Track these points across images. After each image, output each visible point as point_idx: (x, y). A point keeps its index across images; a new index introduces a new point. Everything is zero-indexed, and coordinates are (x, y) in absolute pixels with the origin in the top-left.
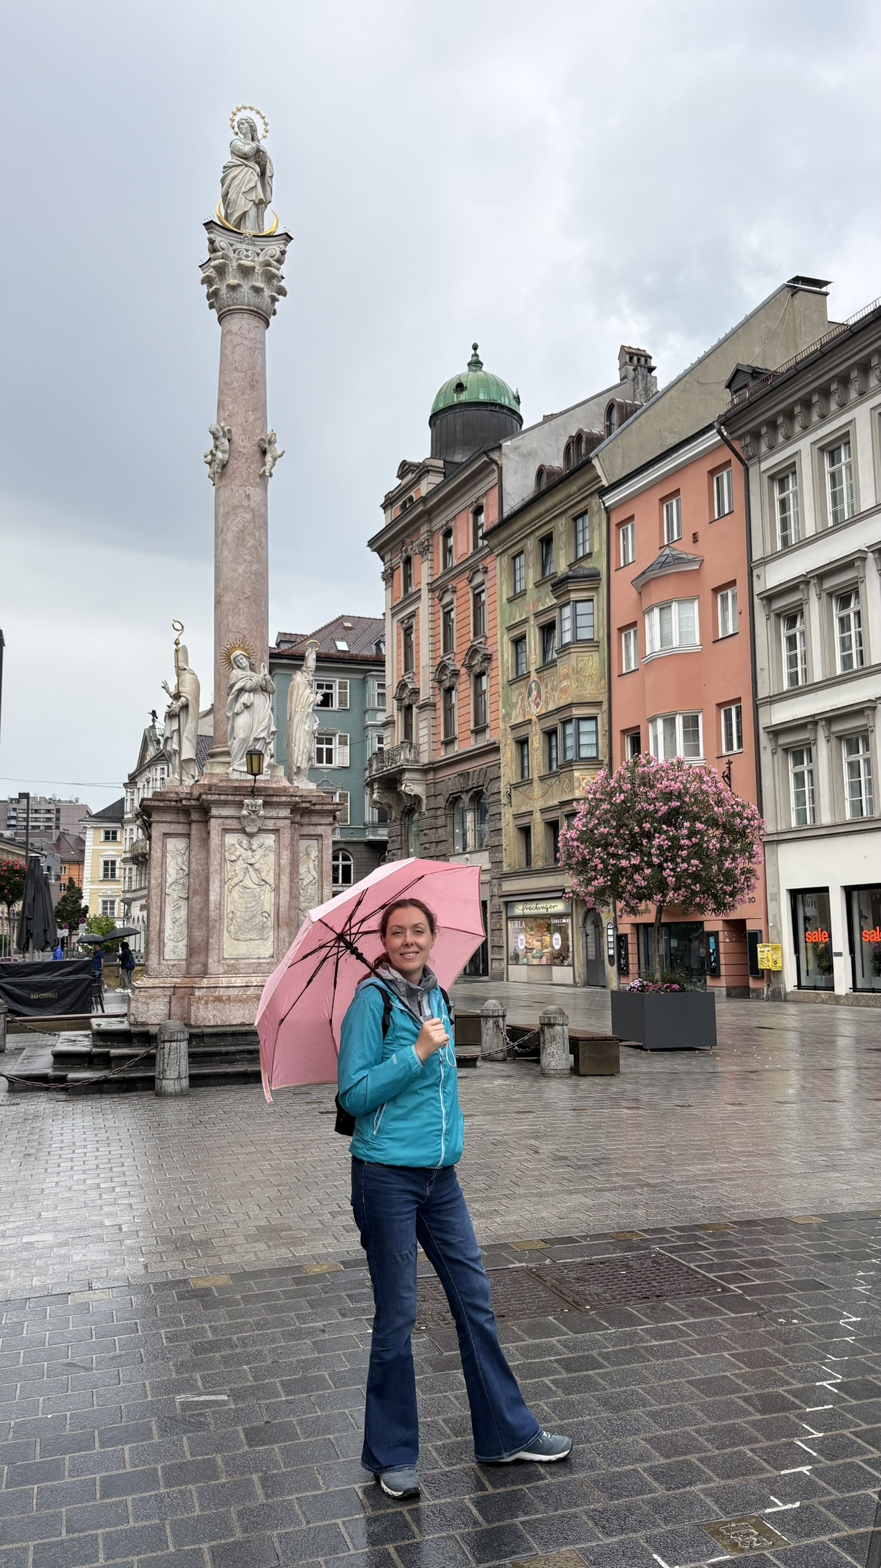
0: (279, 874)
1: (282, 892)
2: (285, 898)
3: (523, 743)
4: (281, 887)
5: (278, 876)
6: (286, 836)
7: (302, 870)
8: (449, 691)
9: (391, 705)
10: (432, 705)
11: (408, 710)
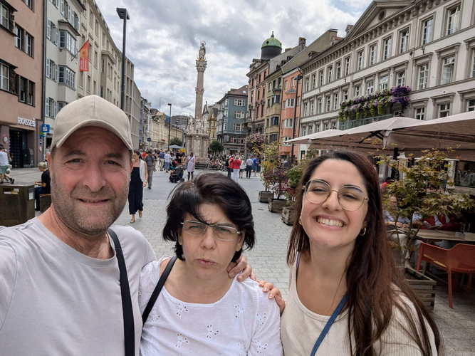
2: (201, 148)
3: (268, 120)
6: (201, 140)
8: (258, 108)
9: (248, 109)
10: (254, 110)
11: (251, 110)
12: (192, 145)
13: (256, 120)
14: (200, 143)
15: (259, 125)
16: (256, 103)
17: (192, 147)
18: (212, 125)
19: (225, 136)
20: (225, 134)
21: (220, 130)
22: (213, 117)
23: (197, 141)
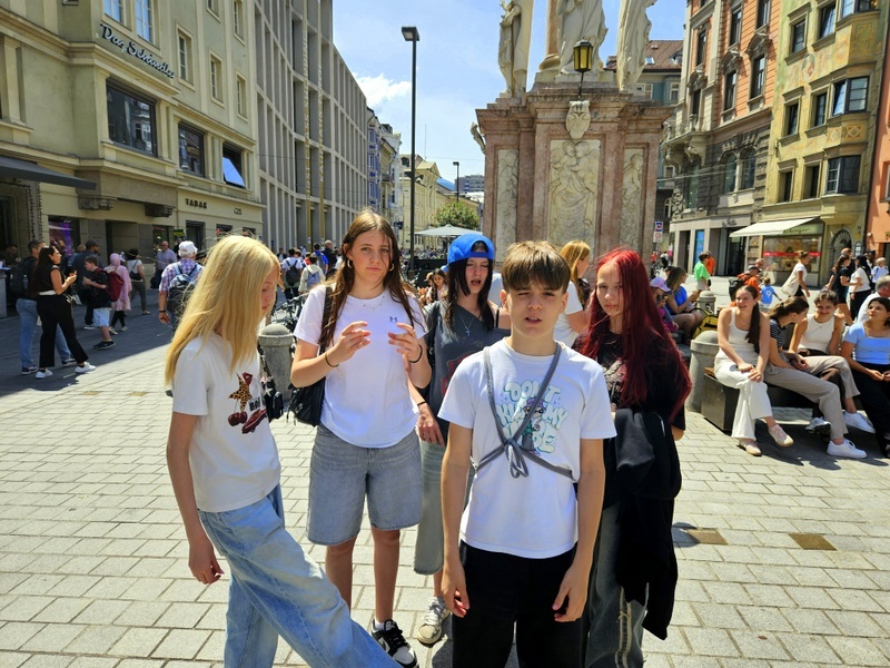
0: (603, 181)
1: (605, 199)
2: (608, 206)
3: (793, 107)
4: (605, 194)
5: (602, 184)
6: (612, 142)
7: (627, 180)
8: (732, 75)
9: (684, 92)
10: (716, 88)
12: (536, 184)
13: (723, 123)
14: (596, 164)
15: (739, 137)
16: (725, 58)
17: (538, 204)
23: (575, 152)
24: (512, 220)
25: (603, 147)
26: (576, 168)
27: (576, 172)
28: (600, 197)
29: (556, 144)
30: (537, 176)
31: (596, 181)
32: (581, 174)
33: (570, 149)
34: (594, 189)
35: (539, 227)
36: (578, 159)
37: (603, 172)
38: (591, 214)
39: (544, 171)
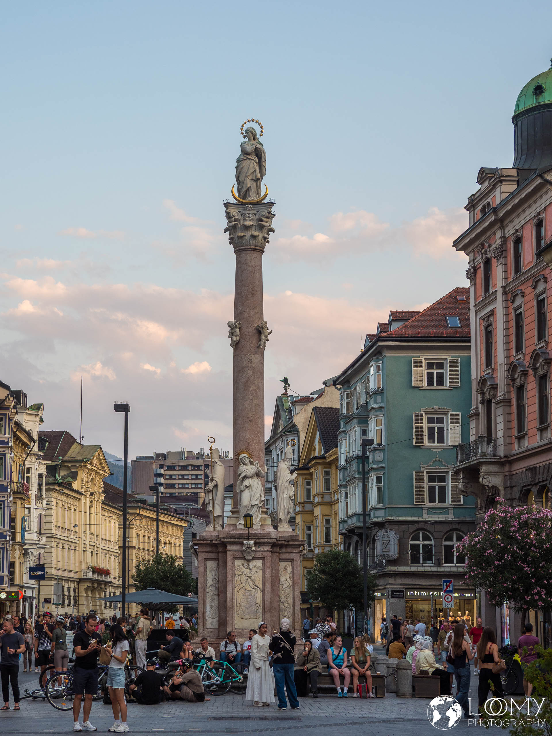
5: (264, 584)
7: (282, 579)
8: (521, 390)
9: (476, 398)
10: (507, 402)
11: (488, 403)
12: (228, 584)
13: (516, 449)
14: (261, 573)
15: (533, 470)
16: (512, 368)
17: (229, 595)
18: (318, 485)
19: (380, 536)
20: (381, 525)
21: (355, 507)
22: (319, 450)
23: (249, 566)
24: (216, 603)
25: (264, 564)
26: (250, 575)
27: (250, 577)
28: (264, 591)
29: (238, 563)
30: (228, 579)
31: (261, 582)
32: (252, 578)
33: (246, 565)
34: (261, 586)
35: (230, 608)
36: (250, 569)
37: (264, 577)
38: (259, 600)
39: (232, 577)
